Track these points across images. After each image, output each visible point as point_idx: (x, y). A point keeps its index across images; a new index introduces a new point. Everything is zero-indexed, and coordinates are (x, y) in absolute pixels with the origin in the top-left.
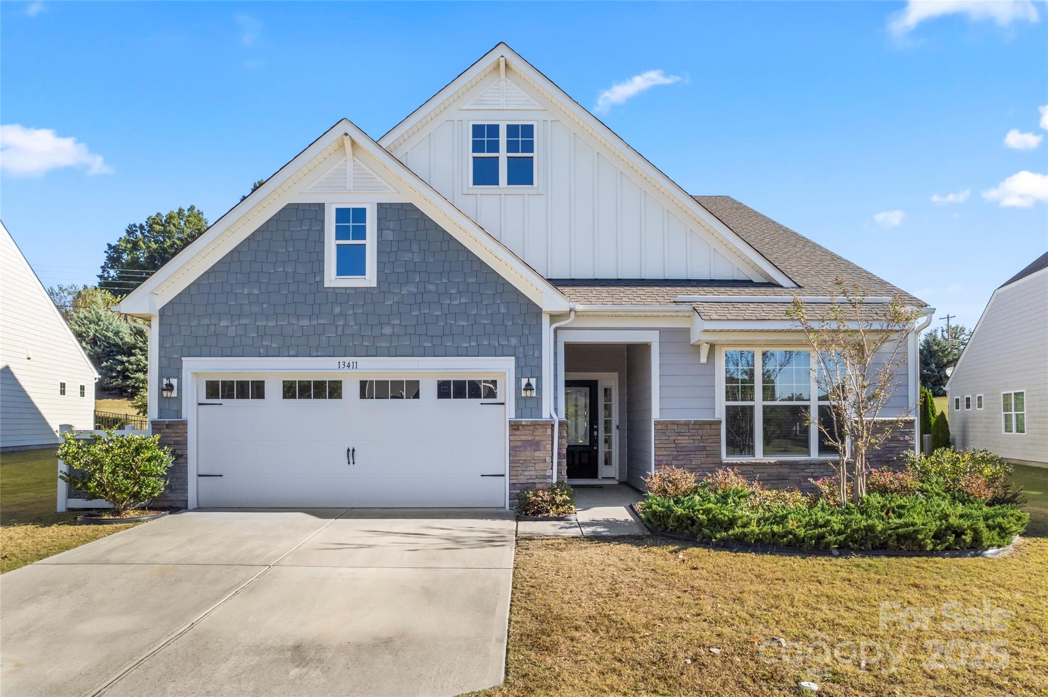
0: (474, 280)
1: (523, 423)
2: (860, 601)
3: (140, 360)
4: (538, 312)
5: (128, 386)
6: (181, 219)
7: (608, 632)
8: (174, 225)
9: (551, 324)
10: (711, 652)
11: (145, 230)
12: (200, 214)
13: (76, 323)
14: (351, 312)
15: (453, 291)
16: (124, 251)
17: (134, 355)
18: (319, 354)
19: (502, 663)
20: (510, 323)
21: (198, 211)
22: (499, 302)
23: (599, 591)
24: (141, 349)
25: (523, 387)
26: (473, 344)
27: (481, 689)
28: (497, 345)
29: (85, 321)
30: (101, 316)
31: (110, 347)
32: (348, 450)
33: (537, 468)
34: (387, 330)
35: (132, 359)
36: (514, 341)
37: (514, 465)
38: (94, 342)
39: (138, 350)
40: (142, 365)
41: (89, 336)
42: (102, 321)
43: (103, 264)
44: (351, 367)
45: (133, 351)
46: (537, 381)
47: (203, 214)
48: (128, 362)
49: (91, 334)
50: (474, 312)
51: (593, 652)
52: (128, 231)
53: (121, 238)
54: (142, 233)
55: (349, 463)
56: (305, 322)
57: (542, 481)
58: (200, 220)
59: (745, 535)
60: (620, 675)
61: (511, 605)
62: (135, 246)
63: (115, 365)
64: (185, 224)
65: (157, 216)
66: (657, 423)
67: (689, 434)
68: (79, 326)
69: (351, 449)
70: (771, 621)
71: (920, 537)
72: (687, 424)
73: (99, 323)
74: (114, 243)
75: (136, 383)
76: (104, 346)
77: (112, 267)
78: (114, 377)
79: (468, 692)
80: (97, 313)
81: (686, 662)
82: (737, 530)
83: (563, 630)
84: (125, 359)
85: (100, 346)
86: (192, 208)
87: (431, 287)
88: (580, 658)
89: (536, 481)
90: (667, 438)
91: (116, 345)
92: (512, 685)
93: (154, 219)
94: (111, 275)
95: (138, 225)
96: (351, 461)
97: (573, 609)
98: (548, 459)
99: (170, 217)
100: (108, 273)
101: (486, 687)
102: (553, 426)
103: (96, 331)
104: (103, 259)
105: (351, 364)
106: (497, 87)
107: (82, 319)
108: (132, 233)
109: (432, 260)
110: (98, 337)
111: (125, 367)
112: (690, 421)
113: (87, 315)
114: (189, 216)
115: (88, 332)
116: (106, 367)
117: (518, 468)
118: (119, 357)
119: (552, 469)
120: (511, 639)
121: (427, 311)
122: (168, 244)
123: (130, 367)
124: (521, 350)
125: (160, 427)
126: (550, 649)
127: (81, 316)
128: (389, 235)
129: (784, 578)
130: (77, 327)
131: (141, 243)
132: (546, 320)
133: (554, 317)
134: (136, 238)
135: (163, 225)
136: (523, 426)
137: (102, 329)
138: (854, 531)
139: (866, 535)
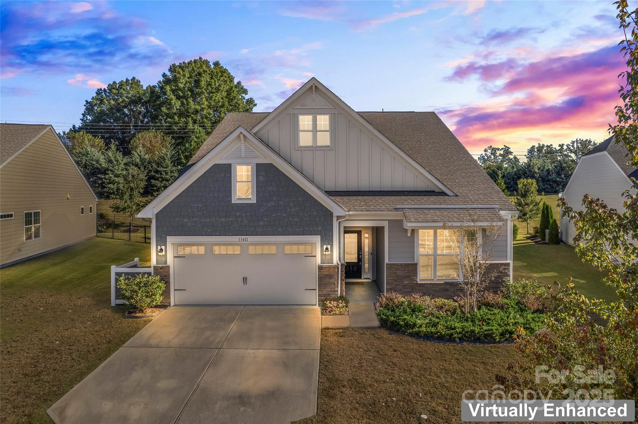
0: (301, 199)
1: (325, 266)
2: (458, 372)
3: (111, 177)
4: (331, 214)
5: (105, 192)
6: (128, 85)
7: (355, 388)
8: (124, 90)
9: (337, 220)
10: (392, 399)
11: (107, 92)
12: (138, 82)
13: (75, 156)
14: (244, 215)
15: (291, 205)
16: (96, 105)
17: (108, 174)
18: (230, 234)
19: (315, 404)
20: (318, 220)
21: (137, 80)
22: (313, 210)
23: (355, 364)
24: (111, 171)
25: (324, 250)
26: (301, 229)
27: (308, 417)
28: (312, 230)
29: (80, 155)
30: (88, 151)
31: (94, 169)
32: (244, 278)
33: (331, 287)
34: (261, 223)
35: (107, 176)
36: (320, 228)
37: (320, 286)
38: (85, 166)
39: (110, 172)
40: (112, 179)
41: (82, 163)
42: (89, 154)
43: (83, 112)
44: (245, 241)
45: (107, 172)
46: (331, 247)
47: (140, 82)
48: (105, 178)
49: (84, 162)
50: (301, 214)
51: (349, 399)
52: (97, 93)
53: (93, 97)
54: (106, 94)
55: (244, 284)
56: (223, 220)
57: (333, 293)
58: (138, 86)
59: (420, 332)
60: (358, 411)
61: (319, 372)
62: (102, 101)
63: (97, 180)
64: (130, 89)
65: (113, 84)
66: (387, 264)
67: (402, 270)
68: (77, 157)
69: (245, 278)
70: (419, 383)
71: (494, 336)
72: (401, 265)
73: (88, 156)
74: (89, 100)
75: (109, 190)
76: (91, 169)
77: (89, 114)
78: (97, 187)
79: (304, 418)
80: (86, 149)
81: (382, 405)
82: (416, 329)
83: (339, 387)
84: (103, 177)
85: (89, 169)
86: (134, 78)
87: (282, 203)
88: (344, 402)
89: (331, 293)
90: (392, 271)
91: (97, 168)
92: (319, 415)
93: (112, 86)
94: (88, 119)
95: (103, 89)
96: (245, 283)
97: (343, 375)
98: (336, 283)
99: (121, 84)
100: (87, 118)
101: (310, 416)
102: (338, 268)
103: (86, 160)
104: (83, 109)
105: (245, 239)
106: (312, 97)
107: (78, 153)
108: (100, 94)
109: (282, 190)
110: (87, 163)
111: (102, 181)
112: (403, 264)
113: (81, 150)
114: (132, 84)
115: (82, 161)
116: (92, 181)
117: (322, 287)
118: (99, 176)
119: (338, 287)
120: (319, 392)
121: (280, 214)
122: (121, 101)
123: (106, 181)
124: (323, 232)
125: (157, 269)
126: (332, 397)
127: (78, 151)
128: (262, 178)
129: (431, 358)
130: (76, 159)
131: (105, 100)
132: (335, 219)
133: (338, 217)
134: (102, 97)
135: (117, 90)
136: (324, 268)
137: (89, 159)
138: (467, 332)
139: (471, 334)
